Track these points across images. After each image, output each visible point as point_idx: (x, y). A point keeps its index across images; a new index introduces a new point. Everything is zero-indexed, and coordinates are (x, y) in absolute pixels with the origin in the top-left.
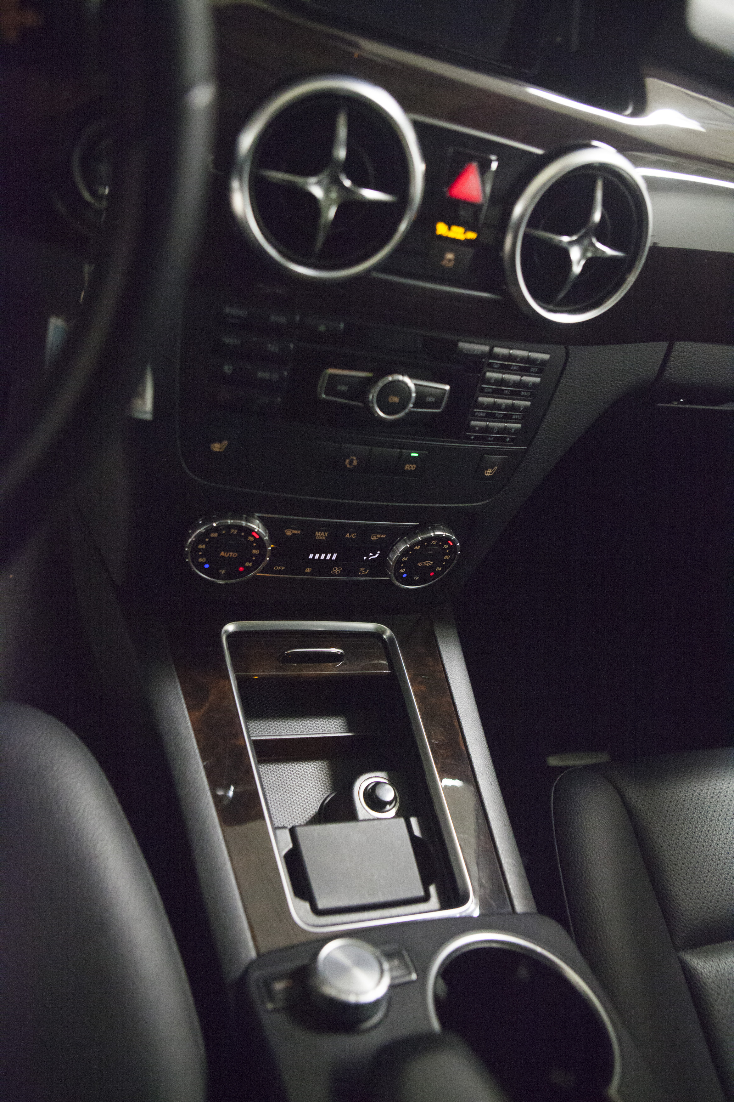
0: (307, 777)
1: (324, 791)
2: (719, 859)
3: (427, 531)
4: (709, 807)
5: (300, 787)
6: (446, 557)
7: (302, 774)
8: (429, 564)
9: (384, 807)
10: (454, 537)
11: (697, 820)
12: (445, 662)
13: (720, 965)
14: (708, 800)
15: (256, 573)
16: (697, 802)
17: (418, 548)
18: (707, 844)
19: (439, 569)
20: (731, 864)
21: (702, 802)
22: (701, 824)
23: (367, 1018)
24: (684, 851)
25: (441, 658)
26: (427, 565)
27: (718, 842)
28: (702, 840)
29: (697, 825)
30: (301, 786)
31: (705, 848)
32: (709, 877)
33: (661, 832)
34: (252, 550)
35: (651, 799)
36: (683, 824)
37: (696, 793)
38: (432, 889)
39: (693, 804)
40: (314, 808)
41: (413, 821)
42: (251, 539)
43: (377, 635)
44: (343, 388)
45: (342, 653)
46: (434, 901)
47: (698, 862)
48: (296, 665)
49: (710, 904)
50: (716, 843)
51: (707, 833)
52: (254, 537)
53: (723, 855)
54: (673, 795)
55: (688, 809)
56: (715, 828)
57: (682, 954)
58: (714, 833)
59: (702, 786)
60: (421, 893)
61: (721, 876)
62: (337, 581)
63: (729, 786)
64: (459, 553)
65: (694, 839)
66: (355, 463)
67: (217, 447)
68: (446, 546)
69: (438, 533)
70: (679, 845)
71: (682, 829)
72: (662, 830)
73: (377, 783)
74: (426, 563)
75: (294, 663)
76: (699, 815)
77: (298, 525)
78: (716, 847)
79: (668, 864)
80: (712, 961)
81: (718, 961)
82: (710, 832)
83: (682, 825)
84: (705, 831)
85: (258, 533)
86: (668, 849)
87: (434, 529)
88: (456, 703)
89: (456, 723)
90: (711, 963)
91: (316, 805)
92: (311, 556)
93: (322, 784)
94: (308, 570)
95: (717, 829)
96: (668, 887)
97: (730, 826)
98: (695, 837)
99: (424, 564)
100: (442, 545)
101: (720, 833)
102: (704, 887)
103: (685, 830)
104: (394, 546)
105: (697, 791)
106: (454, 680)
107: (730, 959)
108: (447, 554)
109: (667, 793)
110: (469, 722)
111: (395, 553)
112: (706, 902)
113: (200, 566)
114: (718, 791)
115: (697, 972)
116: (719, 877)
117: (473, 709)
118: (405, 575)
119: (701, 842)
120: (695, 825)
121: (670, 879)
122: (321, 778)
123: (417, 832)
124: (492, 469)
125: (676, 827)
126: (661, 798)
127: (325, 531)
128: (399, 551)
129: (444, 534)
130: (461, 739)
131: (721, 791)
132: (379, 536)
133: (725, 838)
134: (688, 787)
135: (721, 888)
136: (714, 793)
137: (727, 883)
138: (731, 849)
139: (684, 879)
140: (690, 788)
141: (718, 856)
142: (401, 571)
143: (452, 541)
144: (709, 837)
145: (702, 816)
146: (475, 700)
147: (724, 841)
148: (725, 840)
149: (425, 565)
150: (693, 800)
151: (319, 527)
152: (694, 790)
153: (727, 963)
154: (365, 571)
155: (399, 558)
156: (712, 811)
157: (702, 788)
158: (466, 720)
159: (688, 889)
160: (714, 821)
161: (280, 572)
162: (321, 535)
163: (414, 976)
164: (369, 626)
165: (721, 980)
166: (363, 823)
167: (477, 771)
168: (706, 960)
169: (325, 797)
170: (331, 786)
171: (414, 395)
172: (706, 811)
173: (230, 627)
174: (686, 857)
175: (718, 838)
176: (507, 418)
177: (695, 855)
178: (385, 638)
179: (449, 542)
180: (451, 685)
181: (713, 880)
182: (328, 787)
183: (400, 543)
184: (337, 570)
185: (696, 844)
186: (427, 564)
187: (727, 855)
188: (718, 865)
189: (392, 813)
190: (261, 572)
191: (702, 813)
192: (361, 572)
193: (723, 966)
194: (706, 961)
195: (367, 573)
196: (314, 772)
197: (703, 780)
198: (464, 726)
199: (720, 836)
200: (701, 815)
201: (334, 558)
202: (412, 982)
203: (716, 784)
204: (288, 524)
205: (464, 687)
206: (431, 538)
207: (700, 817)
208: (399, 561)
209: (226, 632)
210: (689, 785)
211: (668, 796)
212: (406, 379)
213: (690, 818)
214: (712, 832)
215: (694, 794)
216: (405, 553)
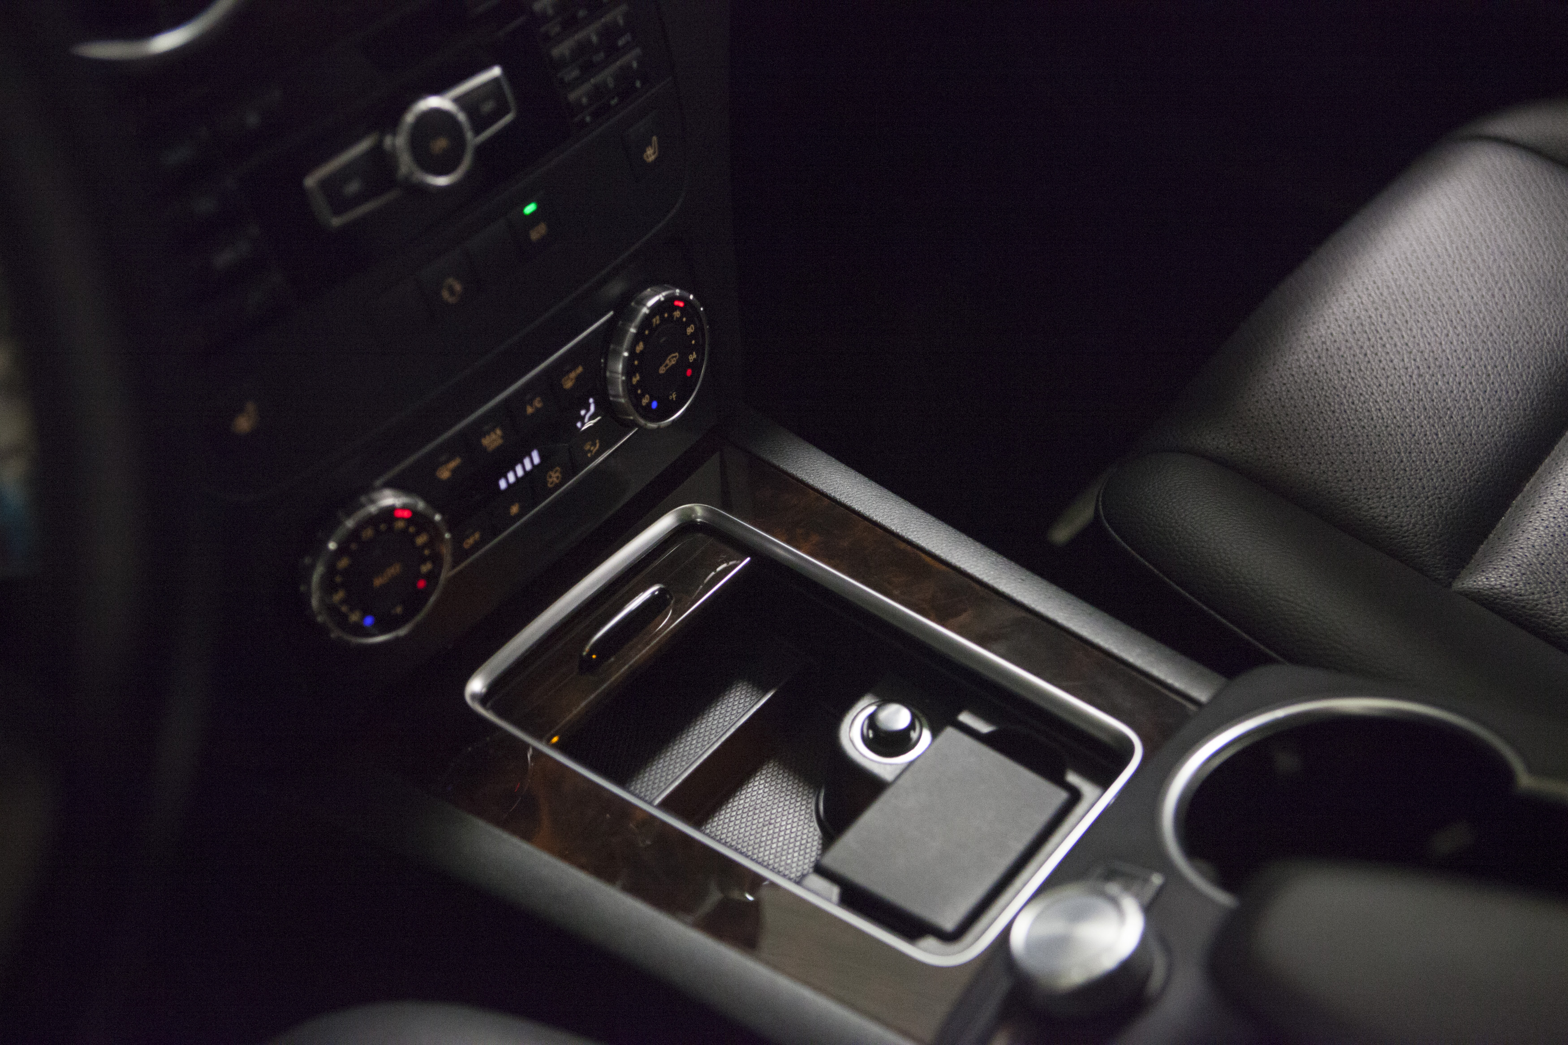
0: (764, 805)
1: (804, 802)
2: (1399, 427)
3: (635, 312)
4: (1327, 373)
5: (767, 825)
6: (690, 330)
7: (753, 807)
8: (675, 359)
9: (909, 738)
10: (678, 291)
11: (1326, 401)
12: (811, 482)
13: (1516, 556)
14: (1317, 365)
15: (446, 574)
16: (1306, 379)
17: (640, 347)
18: (1365, 421)
19: (692, 357)
20: (1419, 420)
21: (1313, 375)
22: (1336, 401)
23: (1148, 975)
24: (1345, 455)
25: (802, 482)
26: (673, 363)
27: (1378, 407)
28: (1356, 421)
29: (1332, 408)
30: (767, 823)
31: (1367, 428)
32: (1404, 459)
33: (1294, 455)
34: (413, 542)
35: (1244, 425)
36: (1314, 421)
37: (1295, 369)
38: (1073, 778)
39: (1302, 386)
40: (812, 834)
41: (965, 718)
42: (400, 525)
43: (685, 528)
44: (353, 187)
45: (660, 590)
46: (1087, 789)
47: (1375, 453)
48: (612, 659)
49: (1437, 492)
50: (1376, 410)
51: (1354, 407)
52: (403, 518)
53: (1398, 418)
54: (1268, 397)
55: (1303, 398)
56: (1358, 393)
57: (1458, 585)
58: (1362, 399)
59: (1294, 353)
60: (1062, 796)
61: (1418, 446)
62: (567, 493)
63: (1328, 324)
64: (702, 309)
65: (1344, 430)
66: (458, 287)
67: (244, 424)
68: (677, 314)
69: (651, 302)
70: (1332, 453)
71: (1318, 429)
72: (1294, 452)
73: (872, 718)
74: (670, 361)
75: (609, 658)
76: (1324, 393)
77: (449, 450)
78: (1379, 415)
79: (1340, 488)
80: (1502, 559)
81: (1510, 553)
82: (1356, 402)
83: (1313, 424)
84: (1349, 406)
85: (404, 507)
86: (1324, 469)
87: (642, 303)
88: (879, 520)
89: (903, 546)
90: (1503, 563)
91: (811, 829)
92: (503, 484)
93: (794, 796)
94: (515, 509)
95: (1361, 391)
96: (1366, 516)
97: (1375, 373)
98: (1343, 425)
99: (667, 365)
100: (671, 316)
101: (1369, 393)
102: (1411, 477)
103: (1323, 427)
104: (605, 373)
105: (1293, 365)
106: (845, 494)
107: (1522, 538)
108: (687, 324)
109: (1257, 402)
110: (918, 530)
111: (614, 382)
112: (1429, 494)
113: (359, 630)
114: (1320, 343)
115: (1497, 589)
116: (1418, 448)
117: (909, 509)
118: (654, 405)
119: (1355, 424)
120: (1330, 410)
121: (1360, 505)
122: (784, 789)
123: (984, 728)
124: (651, 145)
125: (1308, 433)
126: (1256, 413)
127: (493, 429)
128: (619, 374)
129: (660, 297)
130: (928, 559)
131: (1323, 339)
132: (573, 375)
133: (1381, 394)
134: (1278, 370)
135: (1432, 460)
136: (1316, 351)
137: (1433, 447)
138: (1401, 401)
139: (1377, 489)
140: (1281, 369)
141: (1393, 423)
142: (645, 401)
143: (680, 298)
144: (1360, 410)
145: (1329, 391)
146: (898, 497)
147: (1383, 398)
148: (1385, 396)
149: (670, 364)
150: (1299, 381)
151: (479, 429)
152: (1289, 369)
153: (1522, 546)
154: (594, 445)
155: (627, 383)
156: (1335, 375)
157: (1296, 357)
158: (911, 530)
159: (1393, 497)
160: (1349, 385)
161: (476, 546)
162: (492, 440)
163: (1157, 880)
164: (665, 523)
165: (1532, 573)
166: (900, 782)
167: (989, 580)
168: (1494, 565)
169: (813, 808)
170: (806, 788)
171: (462, 117)
172: (1328, 381)
173: (476, 685)
174: (1355, 459)
175: (1373, 402)
176: (612, 51)
177: (1363, 448)
178: (700, 522)
179: (676, 303)
180: (849, 503)
181: (1414, 459)
182: (806, 792)
183: (610, 363)
184: (554, 477)
185: (1351, 432)
186: (672, 360)
187: (1403, 412)
188: (1402, 435)
189: (926, 735)
190: (455, 564)
191: (1325, 388)
192: (590, 451)
193: (1521, 554)
194: (1496, 567)
195: (600, 446)
196: (767, 790)
197: (1288, 345)
198: (916, 539)
199: (1373, 397)
200: (1326, 391)
201: (537, 460)
202: (1161, 890)
203: (1309, 337)
204: (433, 462)
205: (869, 492)
206: (648, 318)
207: (1328, 394)
208: (630, 390)
209: (474, 696)
210: (1276, 367)
211: (1262, 404)
212: (433, 102)
213: (1315, 406)
214: (1359, 401)
215: (1294, 373)
216: (629, 371)
